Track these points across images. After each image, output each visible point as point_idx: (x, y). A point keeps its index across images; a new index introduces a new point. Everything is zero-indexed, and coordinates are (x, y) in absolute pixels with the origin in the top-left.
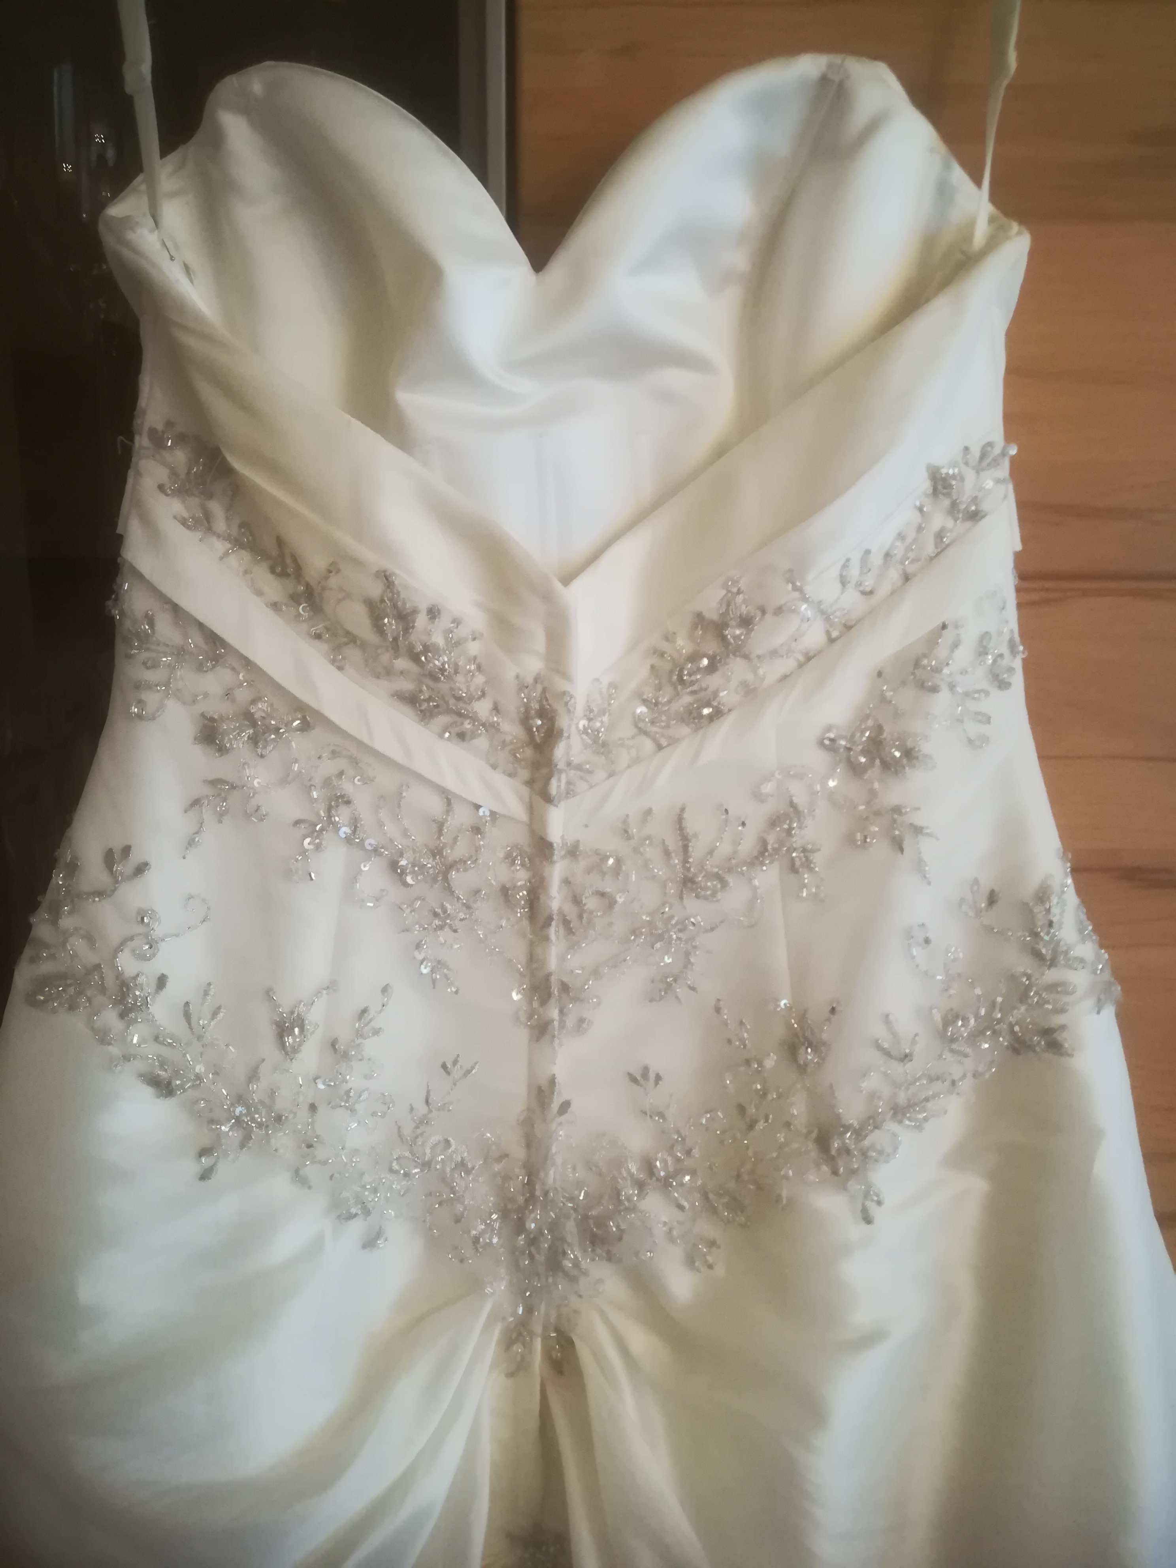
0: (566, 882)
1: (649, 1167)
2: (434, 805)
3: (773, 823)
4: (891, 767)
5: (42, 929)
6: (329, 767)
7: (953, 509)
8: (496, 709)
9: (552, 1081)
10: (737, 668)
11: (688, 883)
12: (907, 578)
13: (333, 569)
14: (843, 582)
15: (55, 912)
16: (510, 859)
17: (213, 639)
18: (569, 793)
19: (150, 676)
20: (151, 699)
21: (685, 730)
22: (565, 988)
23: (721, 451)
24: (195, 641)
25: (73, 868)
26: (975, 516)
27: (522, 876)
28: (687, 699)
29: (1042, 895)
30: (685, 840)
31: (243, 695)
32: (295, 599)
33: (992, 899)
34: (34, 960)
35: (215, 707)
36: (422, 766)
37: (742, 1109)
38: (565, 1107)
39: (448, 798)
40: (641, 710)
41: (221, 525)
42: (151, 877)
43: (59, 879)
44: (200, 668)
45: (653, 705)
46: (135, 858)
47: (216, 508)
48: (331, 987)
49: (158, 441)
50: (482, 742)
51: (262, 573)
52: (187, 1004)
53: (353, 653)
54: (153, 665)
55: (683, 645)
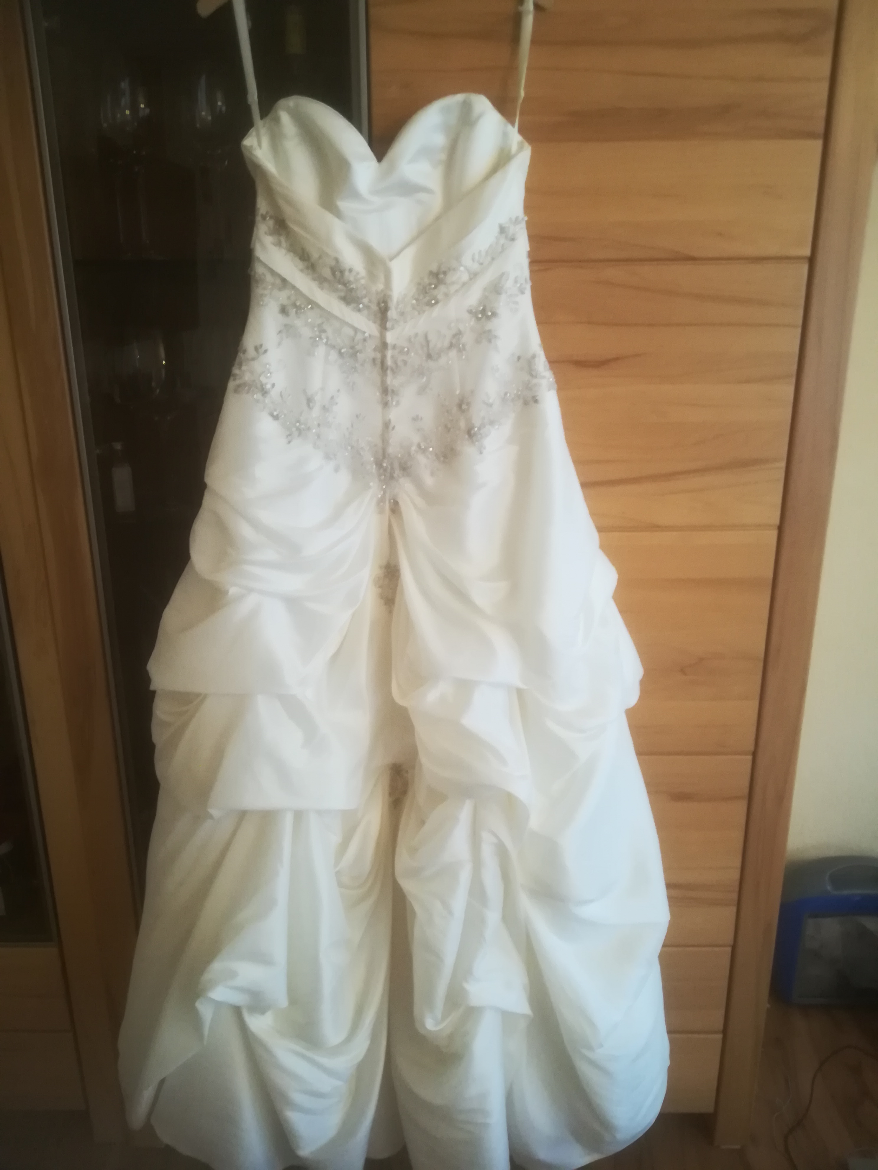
0: (392, 357)
1: (419, 446)
2: (351, 332)
3: (454, 336)
4: (489, 318)
5: (235, 371)
6: (319, 321)
7: (506, 237)
8: (370, 301)
9: (390, 421)
10: (442, 288)
11: (429, 356)
12: (493, 259)
13: (320, 257)
14: (473, 260)
15: (240, 365)
16: (375, 350)
17: (284, 281)
18: (393, 328)
19: (266, 292)
20: (266, 299)
21: (427, 307)
22: (393, 391)
23: (438, 218)
24: (278, 281)
25: (245, 352)
26: (513, 239)
27: (379, 356)
28: (427, 298)
29: (534, 357)
30: (428, 342)
31: (293, 298)
32: (307, 268)
33: (519, 358)
34: (235, 380)
35: (285, 302)
36: (347, 320)
37: (446, 426)
38: (394, 428)
39: (356, 330)
40: (414, 302)
41: (284, 244)
42: (268, 354)
43: (241, 355)
44: (280, 290)
45: (417, 300)
46: (264, 348)
47: (283, 239)
48: (322, 389)
49: (264, 218)
50: (366, 312)
51: (297, 260)
52: (281, 392)
53: (326, 285)
54: (265, 289)
55: (427, 281)
